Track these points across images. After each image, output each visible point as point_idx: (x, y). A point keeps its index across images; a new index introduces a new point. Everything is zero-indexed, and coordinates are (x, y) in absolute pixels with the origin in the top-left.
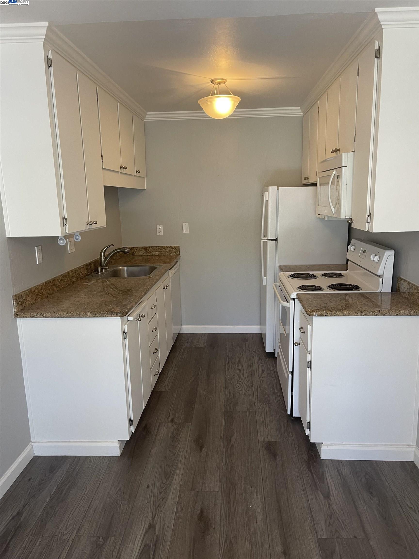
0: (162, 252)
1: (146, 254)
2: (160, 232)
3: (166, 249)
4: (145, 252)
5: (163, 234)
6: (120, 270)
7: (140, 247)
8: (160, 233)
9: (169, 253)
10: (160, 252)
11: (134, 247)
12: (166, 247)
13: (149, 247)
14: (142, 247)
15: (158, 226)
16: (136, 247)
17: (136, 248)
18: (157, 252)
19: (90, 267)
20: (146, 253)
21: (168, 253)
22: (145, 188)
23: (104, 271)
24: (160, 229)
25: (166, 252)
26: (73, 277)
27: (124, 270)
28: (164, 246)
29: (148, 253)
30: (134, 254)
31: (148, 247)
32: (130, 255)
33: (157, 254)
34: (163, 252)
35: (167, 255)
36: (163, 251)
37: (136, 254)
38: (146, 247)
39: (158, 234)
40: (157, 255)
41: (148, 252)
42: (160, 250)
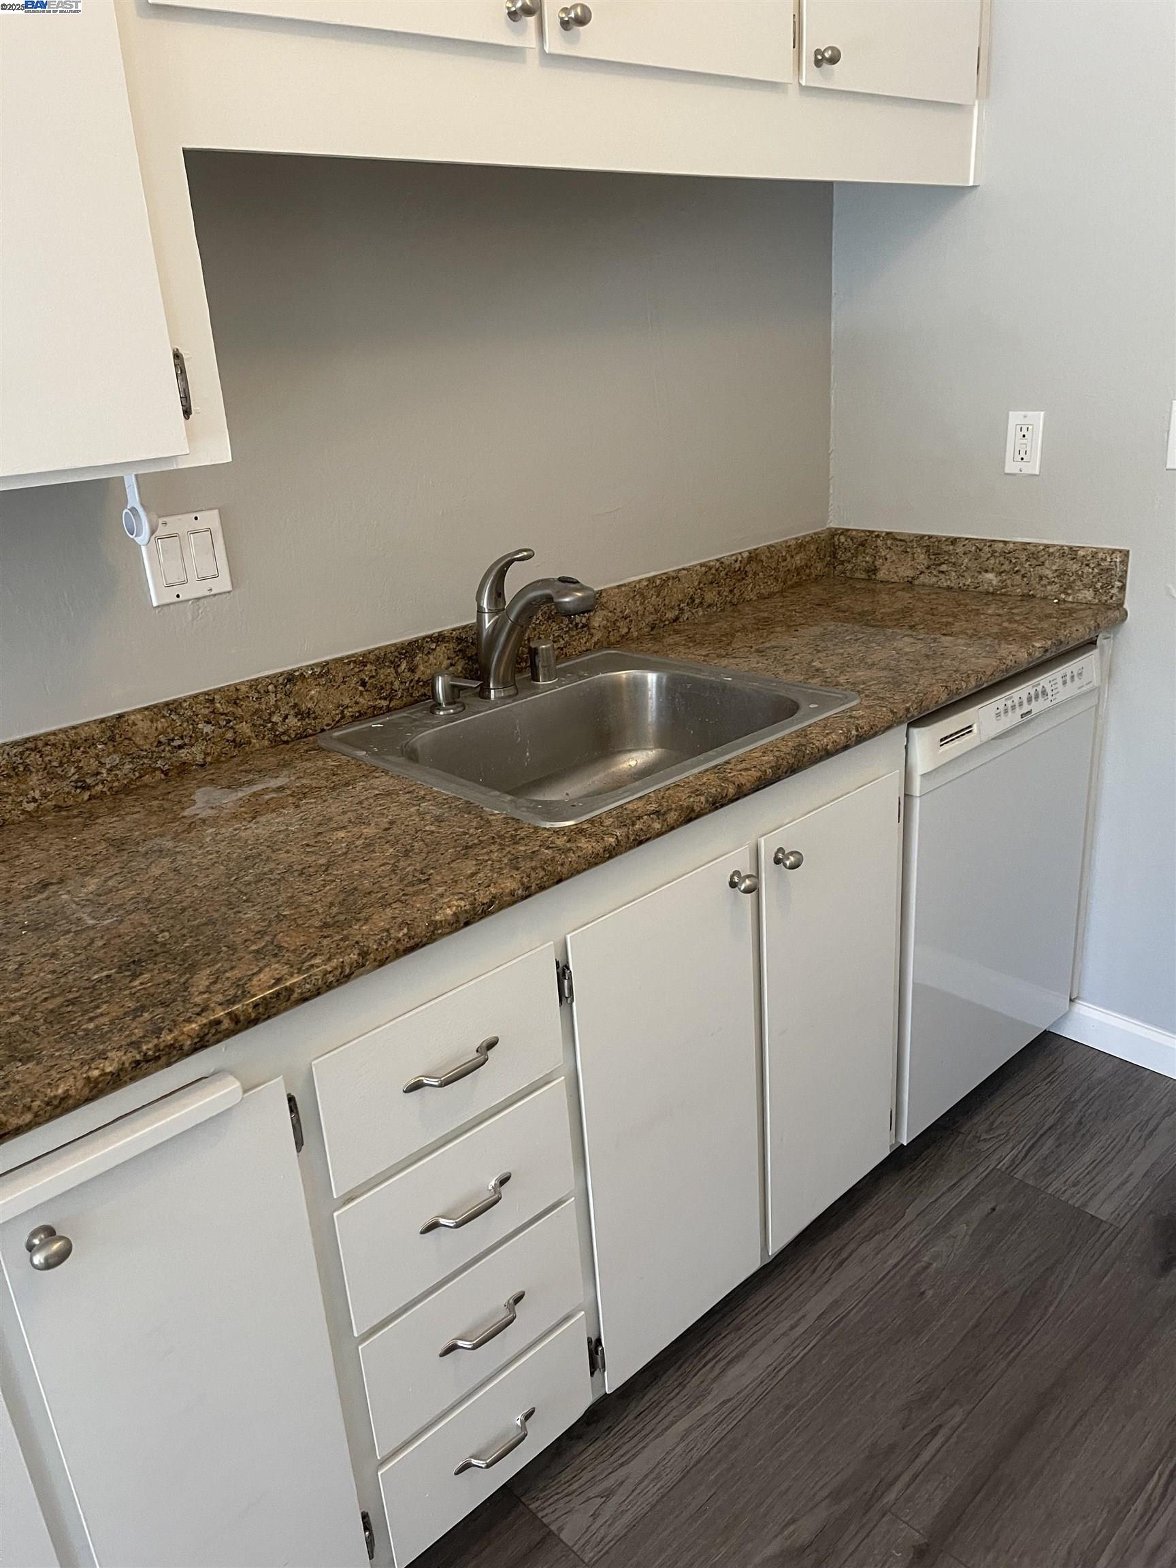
0: (1018, 577)
1: (934, 579)
2: (1022, 455)
3: (1042, 559)
4: (928, 568)
5: (1037, 473)
6: (616, 686)
7: (909, 535)
8: (1022, 464)
9: (1055, 588)
10: (1004, 576)
11: (878, 536)
12: (1047, 546)
13: (954, 541)
14: (916, 536)
15: (1015, 418)
16: (888, 533)
17: (889, 542)
18: (990, 576)
19: (412, 670)
20: (935, 572)
21: (1049, 588)
22: (968, 180)
23: (492, 696)
24: (1024, 441)
25: (1041, 578)
26: (177, 743)
27: (638, 687)
28: (1036, 545)
29: (943, 572)
30: (875, 570)
31: (947, 539)
32: (857, 575)
33: (990, 583)
34: (1023, 576)
35: (1045, 598)
36: (1023, 572)
37: (881, 575)
38: (939, 540)
39: (1011, 467)
40: (991, 590)
41: (944, 568)
42: (1007, 562)
